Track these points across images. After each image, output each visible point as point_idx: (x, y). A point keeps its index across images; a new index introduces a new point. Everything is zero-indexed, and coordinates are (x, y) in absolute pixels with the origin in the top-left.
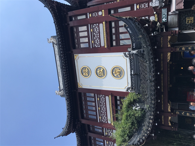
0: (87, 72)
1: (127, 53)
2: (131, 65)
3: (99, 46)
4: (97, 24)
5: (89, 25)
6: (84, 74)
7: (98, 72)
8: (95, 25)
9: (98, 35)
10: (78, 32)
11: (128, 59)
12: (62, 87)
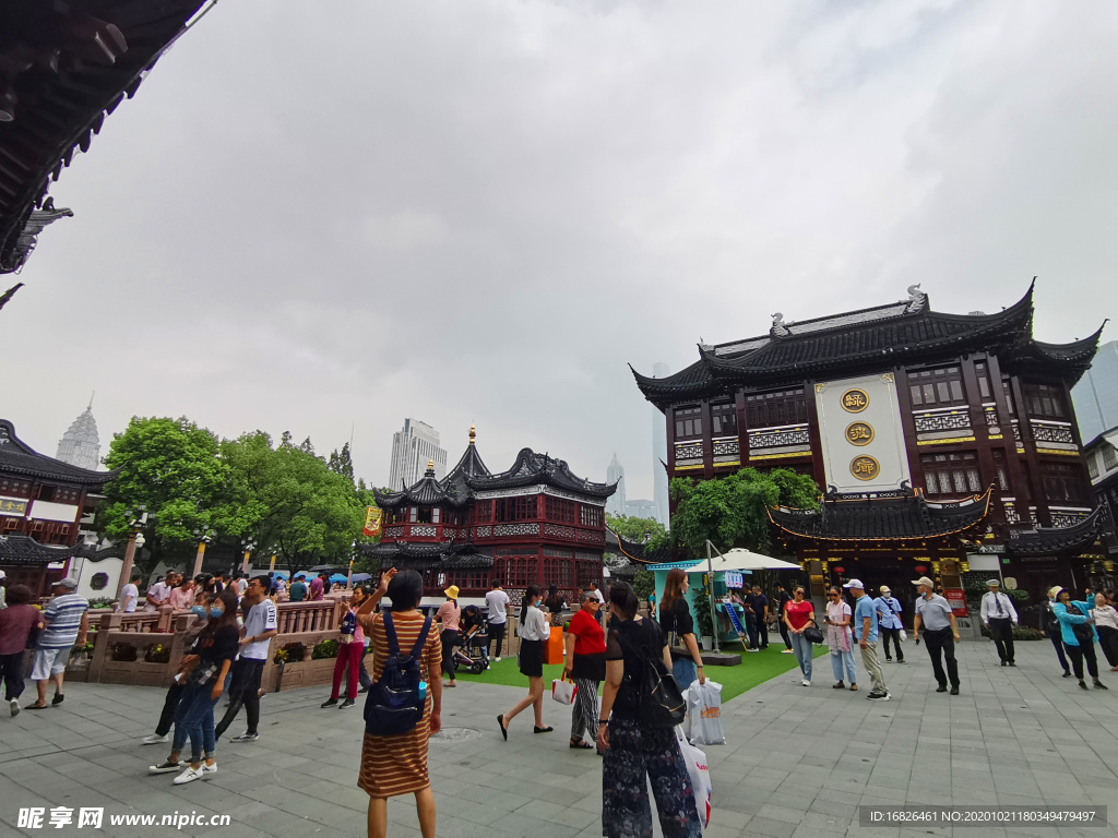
0: (856, 402)
1: (909, 485)
2: (884, 492)
3: (918, 429)
4: (969, 425)
5: (967, 407)
6: (849, 398)
7: (860, 429)
8: (968, 419)
9: (945, 427)
10: (947, 379)
11: (898, 487)
12: (795, 331)
